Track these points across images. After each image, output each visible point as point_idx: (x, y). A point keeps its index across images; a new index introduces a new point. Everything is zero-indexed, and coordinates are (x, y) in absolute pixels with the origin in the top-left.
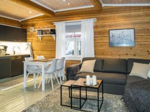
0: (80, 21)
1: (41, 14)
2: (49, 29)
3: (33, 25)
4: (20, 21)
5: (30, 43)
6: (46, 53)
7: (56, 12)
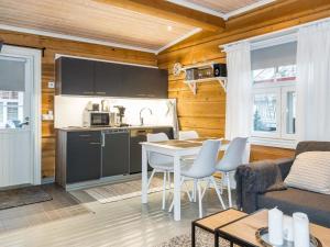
0: (295, 32)
1: (196, 30)
2: (211, 64)
3: (180, 59)
4: (156, 53)
5: (174, 101)
6: (204, 123)
7: (229, 19)
